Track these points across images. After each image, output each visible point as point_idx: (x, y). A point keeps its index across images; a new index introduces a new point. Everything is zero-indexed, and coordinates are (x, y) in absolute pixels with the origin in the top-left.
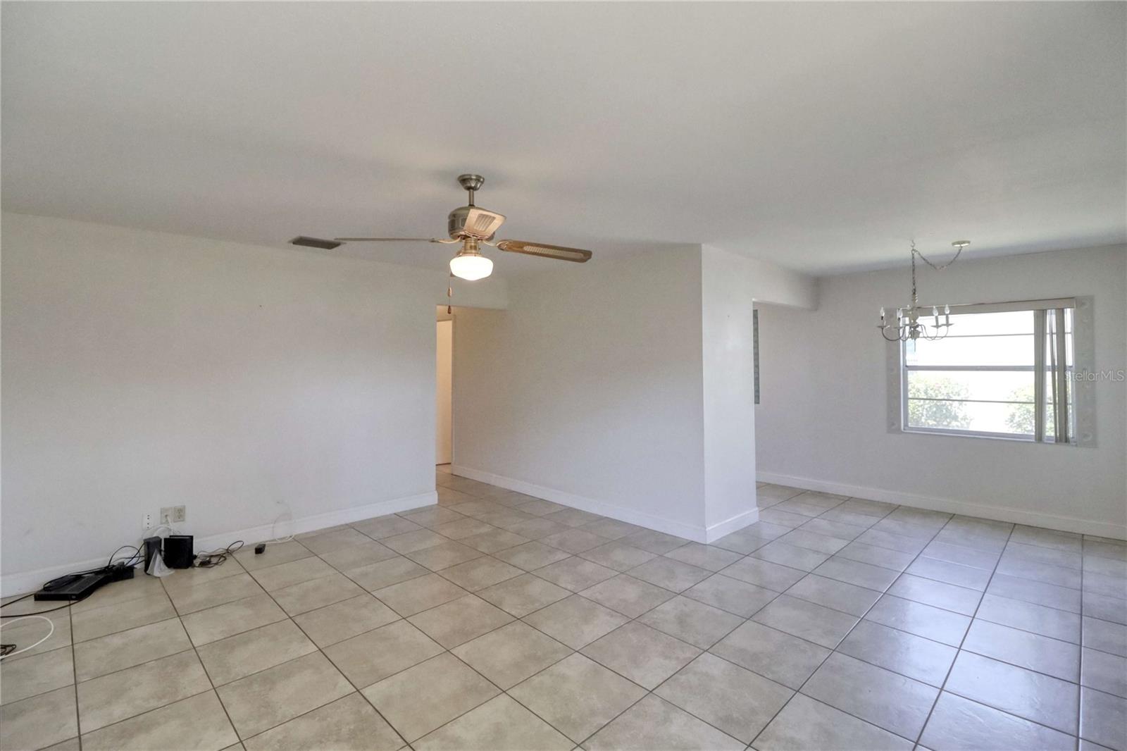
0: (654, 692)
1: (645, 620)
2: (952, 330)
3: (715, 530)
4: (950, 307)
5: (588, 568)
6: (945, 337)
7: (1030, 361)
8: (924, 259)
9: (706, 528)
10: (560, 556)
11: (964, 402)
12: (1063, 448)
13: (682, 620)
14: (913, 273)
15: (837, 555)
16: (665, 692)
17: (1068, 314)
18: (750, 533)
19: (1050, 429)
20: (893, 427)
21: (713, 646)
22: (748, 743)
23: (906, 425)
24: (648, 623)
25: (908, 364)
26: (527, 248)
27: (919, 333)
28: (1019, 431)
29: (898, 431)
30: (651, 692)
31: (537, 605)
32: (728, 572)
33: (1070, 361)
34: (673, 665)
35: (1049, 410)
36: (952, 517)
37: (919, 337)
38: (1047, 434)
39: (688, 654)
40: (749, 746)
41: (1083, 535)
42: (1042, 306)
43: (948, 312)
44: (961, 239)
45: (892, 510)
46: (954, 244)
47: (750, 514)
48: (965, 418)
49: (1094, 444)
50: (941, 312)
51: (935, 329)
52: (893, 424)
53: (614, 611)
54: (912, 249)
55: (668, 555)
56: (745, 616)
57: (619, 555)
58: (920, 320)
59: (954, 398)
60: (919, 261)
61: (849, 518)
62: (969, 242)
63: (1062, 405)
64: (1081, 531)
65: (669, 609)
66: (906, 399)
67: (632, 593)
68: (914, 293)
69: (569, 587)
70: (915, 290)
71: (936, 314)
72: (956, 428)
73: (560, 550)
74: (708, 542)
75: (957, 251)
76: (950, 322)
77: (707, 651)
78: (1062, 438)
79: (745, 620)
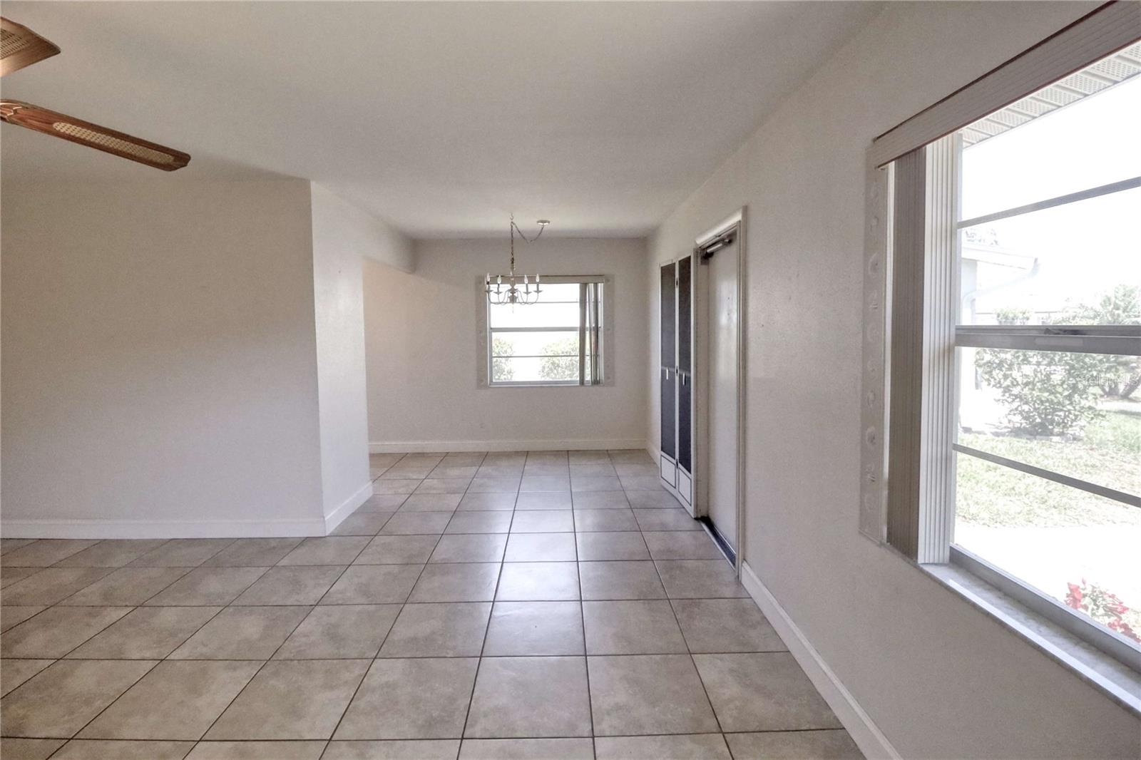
0: (333, 739)
1: (284, 655)
2: (542, 297)
3: (333, 518)
4: (540, 276)
5: (168, 617)
6: (536, 302)
7: (577, 324)
8: (519, 232)
9: (324, 517)
10: (114, 615)
11: (510, 359)
12: (596, 387)
13: (332, 635)
14: (512, 243)
15: (458, 510)
16: (347, 731)
17: (601, 286)
18: (369, 510)
19: (588, 378)
20: (482, 384)
21: (381, 649)
22: (460, 737)
23: (491, 381)
24: (291, 656)
25: (492, 327)
26: (60, 127)
27: (516, 298)
28: (548, 379)
29: (486, 387)
30: (330, 740)
31: (99, 704)
32: (362, 559)
33: (601, 324)
34: (344, 694)
35: (588, 359)
36: (527, 454)
37: (516, 302)
38: (586, 379)
39: (358, 670)
40: (462, 738)
41: (607, 451)
42: (585, 280)
43: (538, 280)
44: (544, 219)
45: (484, 457)
46: (538, 222)
47: (363, 491)
48: (510, 372)
49: (613, 384)
50: (532, 280)
51: (497, 295)
52: (482, 381)
53: (234, 661)
54: (510, 221)
55: (284, 562)
56: (401, 601)
57: (213, 585)
58: (517, 286)
59: (503, 355)
60: (516, 235)
61: (454, 472)
62: (549, 222)
63: (595, 356)
64: (606, 449)
65: (310, 627)
66: (492, 357)
67: (251, 627)
68: (513, 263)
69: (148, 655)
70: (513, 259)
71: (526, 281)
72: (504, 381)
73: (107, 606)
74: (327, 535)
75: (540, 229)
76: (540, 290)
77: (375, 658)
78: (596, 382)
79: (402, 606)
